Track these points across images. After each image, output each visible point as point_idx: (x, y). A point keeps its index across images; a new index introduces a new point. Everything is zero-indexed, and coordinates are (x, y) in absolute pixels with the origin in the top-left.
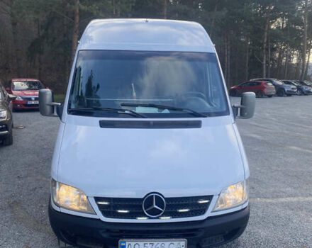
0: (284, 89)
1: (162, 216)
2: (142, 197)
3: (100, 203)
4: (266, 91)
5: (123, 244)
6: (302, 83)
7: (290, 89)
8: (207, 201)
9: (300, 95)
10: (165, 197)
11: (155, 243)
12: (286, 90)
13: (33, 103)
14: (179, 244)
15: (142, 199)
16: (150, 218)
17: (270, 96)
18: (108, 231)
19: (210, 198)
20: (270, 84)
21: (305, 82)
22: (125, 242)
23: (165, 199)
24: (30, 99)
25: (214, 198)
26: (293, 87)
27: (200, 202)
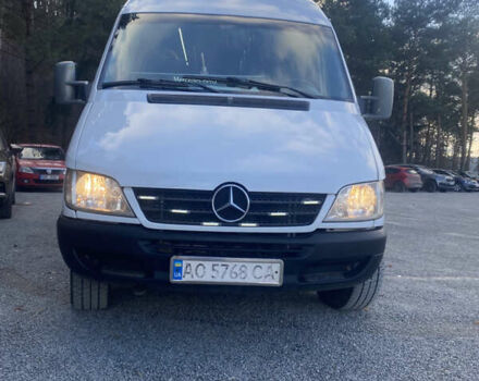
0: (435, 181)
1: (244, 221)
2: (213, 189)
3: (142, 197)
4: (408, 182)
5: (178, 265)
6: (463, 174)
7: (444, 182)
8: (316, 202)
9: (460, 191)
10: (249, 190)
11: (231, 265)
12: (438, 182)
13: (49, 177)
14: (270, 267)
15: (212, 192)
16: (224, 224)
17: (413, 190)
18: (154, 242)
19: (322, 197)
20: (413, 172)
21: (467, 173)
22: (181, 261)
23: (250, 193)
24: (44, 172)
25: (328, 197)
26: (448, 177)
27: (306, 203)
